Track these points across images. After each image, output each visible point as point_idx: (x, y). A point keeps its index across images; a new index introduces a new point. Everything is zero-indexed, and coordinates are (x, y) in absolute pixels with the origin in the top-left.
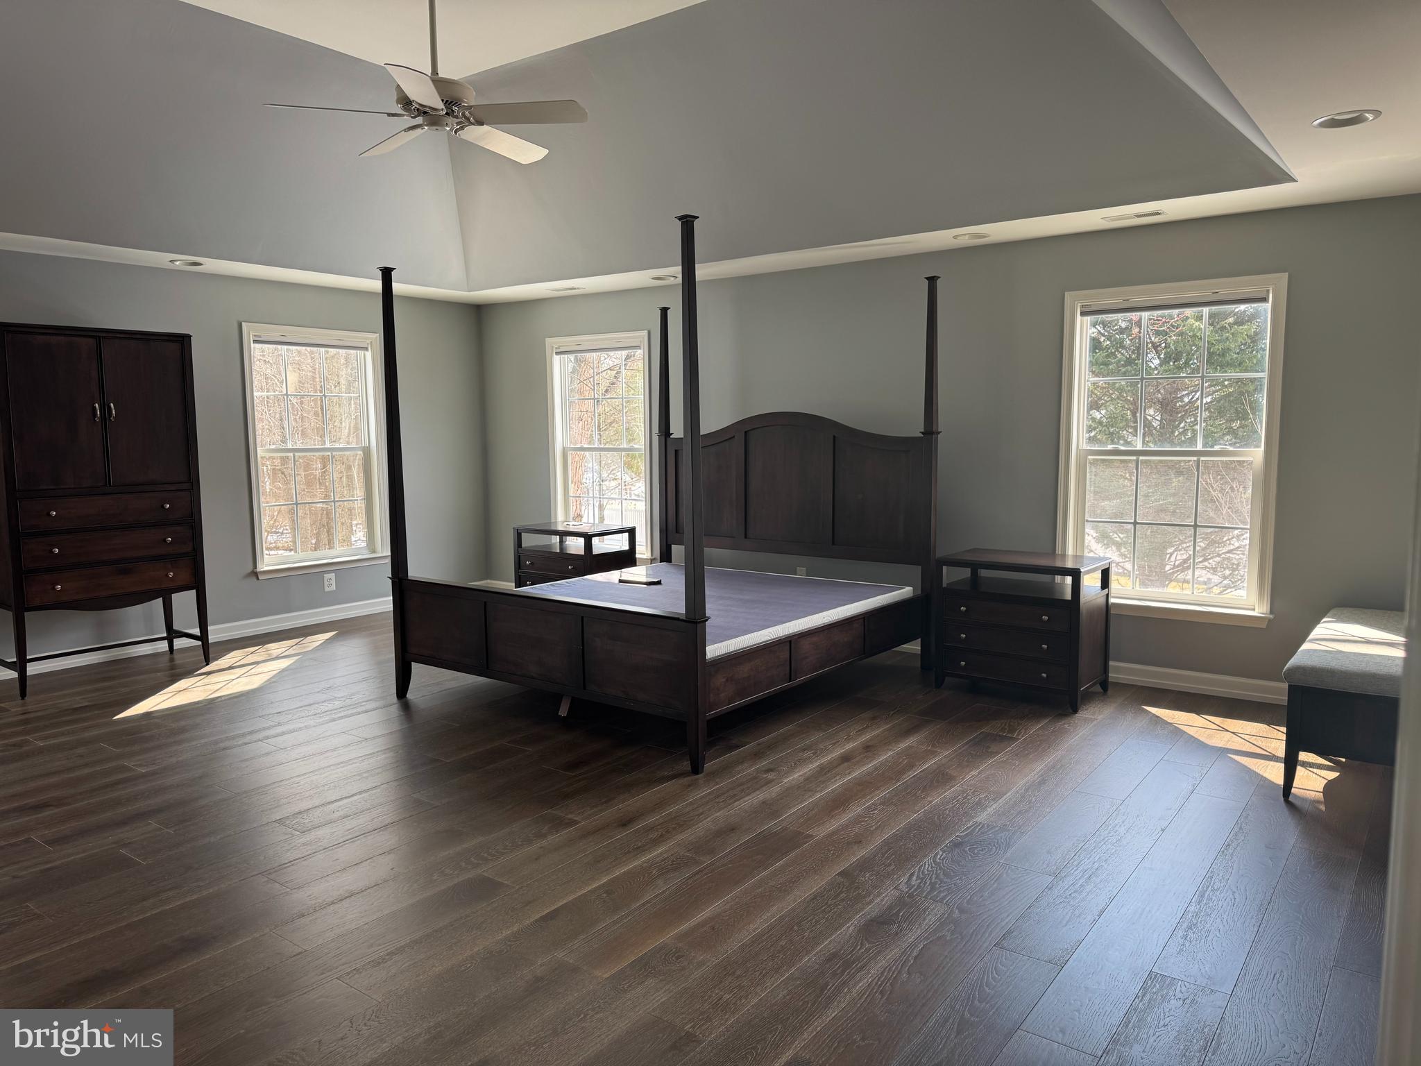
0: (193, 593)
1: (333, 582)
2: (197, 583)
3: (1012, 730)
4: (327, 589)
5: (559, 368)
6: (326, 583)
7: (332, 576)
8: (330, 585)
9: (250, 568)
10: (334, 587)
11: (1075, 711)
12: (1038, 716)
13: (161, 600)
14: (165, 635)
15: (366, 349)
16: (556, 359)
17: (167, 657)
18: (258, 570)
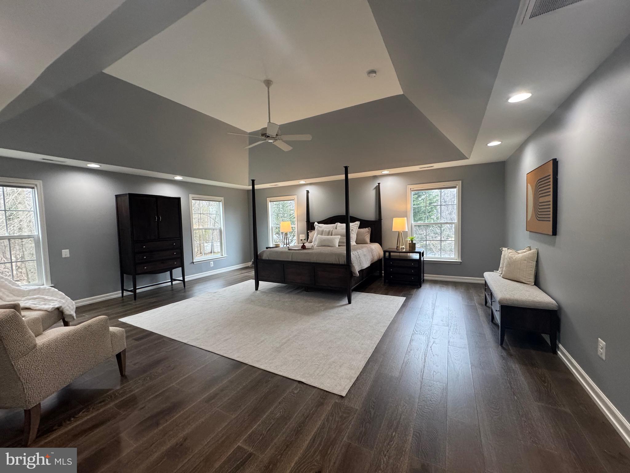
0: (181, 268)
1: (213, 264)
2: (182, 266)
3: (410, 292)
4: (211, 266)
5: (270, 205)
6: (211, 264)
7: (212, 262)
8: (212, 265)
9: (192, 261)
10: (213, 266)
11: (421, 286)
12: (414, 288)
13: (169, 272)
14: (170, 280)
15: (220, 201)
16: (270, 203)
17: (171, 286)
18: (194, 261)
